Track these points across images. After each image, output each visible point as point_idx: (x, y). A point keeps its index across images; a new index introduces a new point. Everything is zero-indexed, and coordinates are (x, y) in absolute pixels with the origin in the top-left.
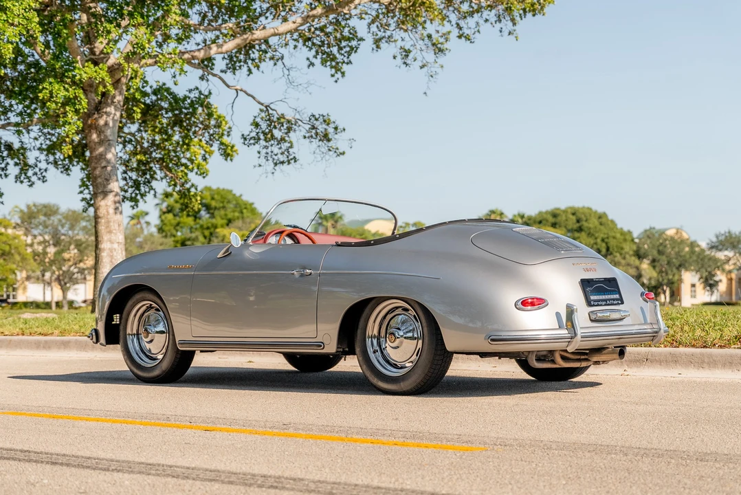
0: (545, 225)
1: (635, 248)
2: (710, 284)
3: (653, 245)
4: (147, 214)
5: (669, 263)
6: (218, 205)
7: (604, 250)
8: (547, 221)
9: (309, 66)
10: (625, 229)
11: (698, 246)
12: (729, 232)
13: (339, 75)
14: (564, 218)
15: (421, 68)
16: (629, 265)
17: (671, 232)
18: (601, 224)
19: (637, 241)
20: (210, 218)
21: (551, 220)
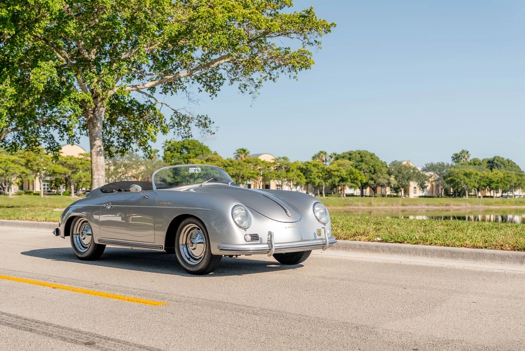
0: (345, 159)
1: (387, 170)
2: (423, 187)
3: (396, 169)
4: (158, 151)
5: (403, 177)
6: (191, 148)
7: (373, 171)
8: (347, 157)
9: (199, 92)
10: (383, 161)
11: (417, 170)
12: (432, 163)
13: (214, 96)
14: (354, 155)
15: (250, 94)
16: (384, 178)
17: (404, 163)
18: (372, 159)
19: (388, 166)
20: (188, 153)
21: (349, 156)
